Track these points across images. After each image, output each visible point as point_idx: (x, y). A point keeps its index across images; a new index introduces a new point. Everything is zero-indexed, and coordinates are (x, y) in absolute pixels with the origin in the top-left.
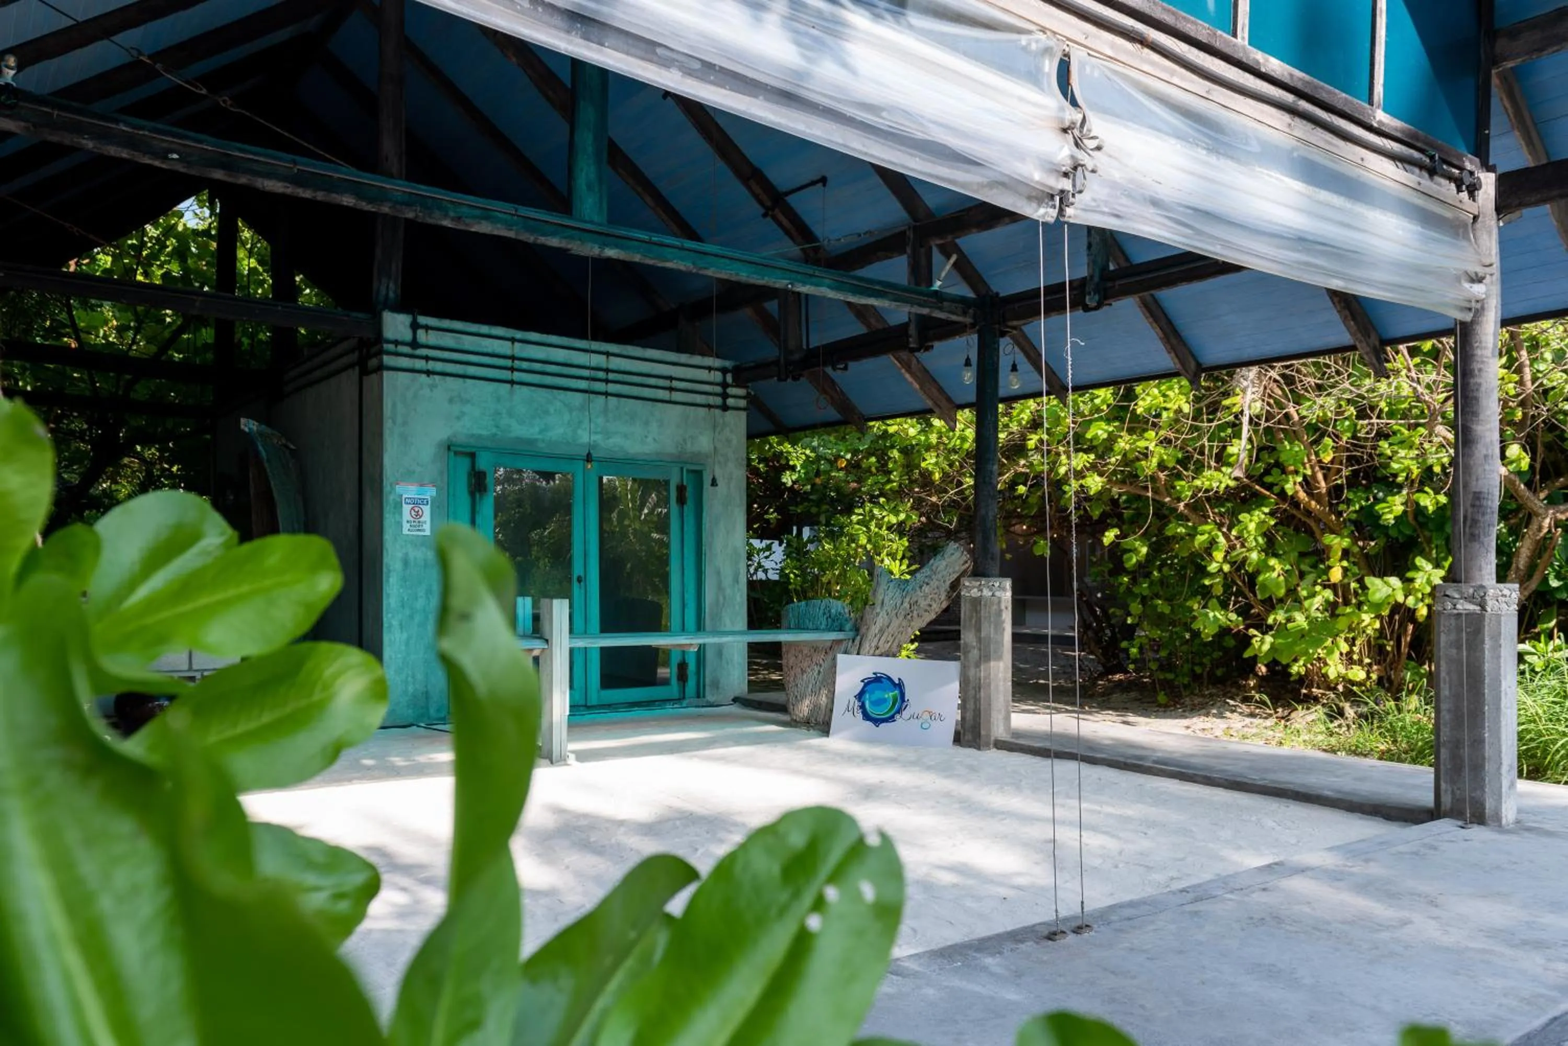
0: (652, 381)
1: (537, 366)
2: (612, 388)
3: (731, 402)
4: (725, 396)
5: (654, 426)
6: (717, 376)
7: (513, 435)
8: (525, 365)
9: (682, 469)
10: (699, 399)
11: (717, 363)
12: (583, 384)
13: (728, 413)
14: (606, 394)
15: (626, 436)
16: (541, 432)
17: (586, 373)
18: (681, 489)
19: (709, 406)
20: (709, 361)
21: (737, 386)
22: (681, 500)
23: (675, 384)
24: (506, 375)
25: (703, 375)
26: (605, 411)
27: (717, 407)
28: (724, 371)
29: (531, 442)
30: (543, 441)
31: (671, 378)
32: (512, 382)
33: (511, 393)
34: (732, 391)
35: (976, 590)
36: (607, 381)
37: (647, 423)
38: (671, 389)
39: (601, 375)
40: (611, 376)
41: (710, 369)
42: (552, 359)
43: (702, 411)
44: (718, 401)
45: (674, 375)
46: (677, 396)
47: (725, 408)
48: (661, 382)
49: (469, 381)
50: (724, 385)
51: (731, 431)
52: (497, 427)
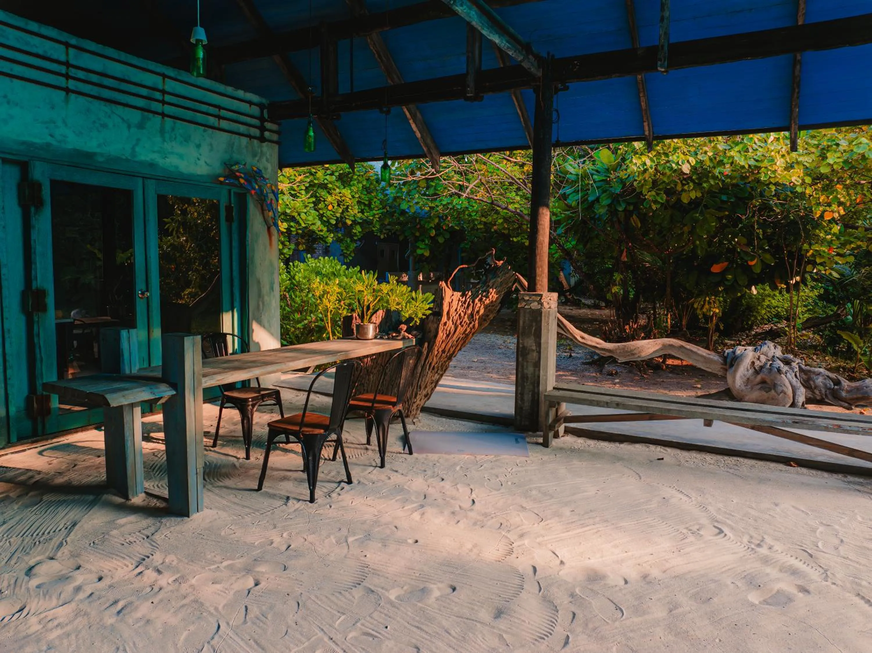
0: (204, 108)
1: (94, 78)
2: (168, 109)
3: (267, 134)
4: (262, 129)
5: (205, 149)
6: (255, 110)
7: (70, 146)
8: (81, 74)
9: (230, 191)
10: (242, 129)
11: (255, 98)
12: (141, 103)
13: (265, 144)
14: (163, 115)
15: (181, 156)
16: (99, 146)
17: (144, 92)
18: (229, 209)
19: (250, 137)
20: (249, 96)
21: (272, 122)
22: (229, 219)
23: (223, 113)
24: (61, 81)
25: (244, 107)
26: (162, 131)
27: (255, 138)
28: (261, 106)
29: (90, 155)
30: (102, 155)
31: (220, 108)
32: (67, 90)
33: (67, 101)
34: (268, 125)
35: (536, 303)
36: (163, 102)
37: (198, 146)
38: (219, 117)
39: (158, 95)
40: (167, 98)
41: (250, 103)
42: (110, 72)
43: (244, 141)
44: (256, 132)
45: (222, 105)
46: (224, 124)
47: (262, 139)
48: (211, 110)
49: (16, 82)
50: (261, 119)
51: (267, 160)
52: (51, 136)
